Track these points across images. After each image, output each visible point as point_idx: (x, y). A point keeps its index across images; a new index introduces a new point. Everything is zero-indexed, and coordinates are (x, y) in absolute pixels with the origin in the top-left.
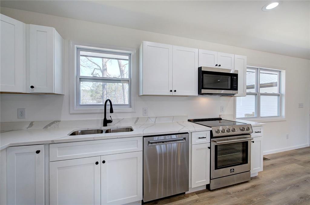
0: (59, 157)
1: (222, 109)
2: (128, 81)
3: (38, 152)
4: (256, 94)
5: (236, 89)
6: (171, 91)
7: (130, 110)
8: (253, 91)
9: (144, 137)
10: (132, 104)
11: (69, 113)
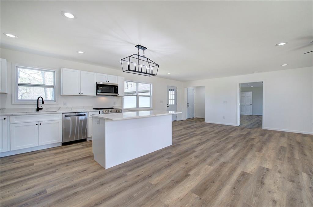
0: (15, 121)
1: (115, 103)
2: (53, 87)
3: (5, 119)
4: (136, 96)
5: (117, 93)
6: (80, 93)
7: (55, 103)
8: (136, 94)
9: (63, 113)
10: (56, 100)
11: (12, 104)
